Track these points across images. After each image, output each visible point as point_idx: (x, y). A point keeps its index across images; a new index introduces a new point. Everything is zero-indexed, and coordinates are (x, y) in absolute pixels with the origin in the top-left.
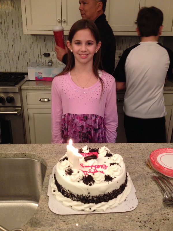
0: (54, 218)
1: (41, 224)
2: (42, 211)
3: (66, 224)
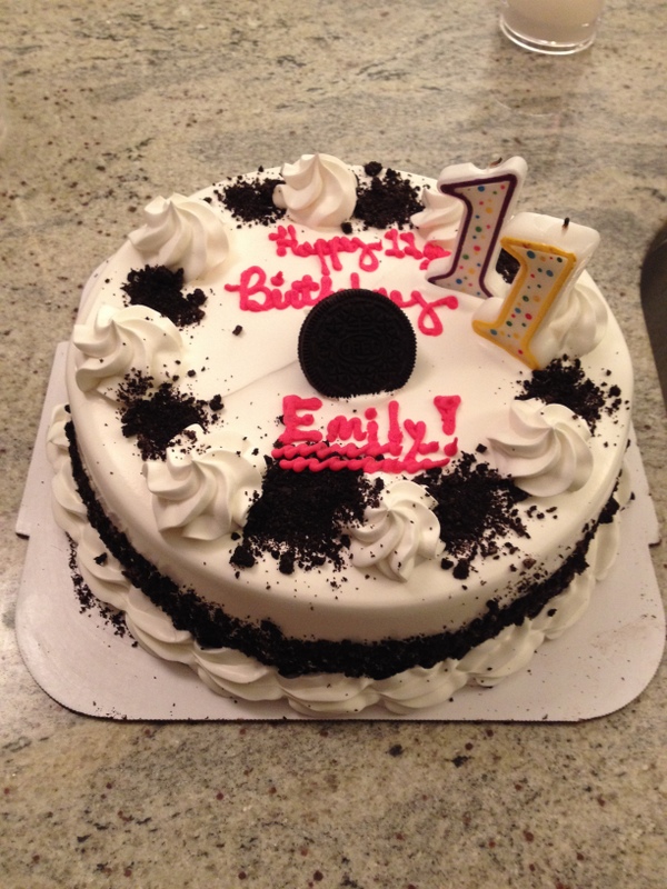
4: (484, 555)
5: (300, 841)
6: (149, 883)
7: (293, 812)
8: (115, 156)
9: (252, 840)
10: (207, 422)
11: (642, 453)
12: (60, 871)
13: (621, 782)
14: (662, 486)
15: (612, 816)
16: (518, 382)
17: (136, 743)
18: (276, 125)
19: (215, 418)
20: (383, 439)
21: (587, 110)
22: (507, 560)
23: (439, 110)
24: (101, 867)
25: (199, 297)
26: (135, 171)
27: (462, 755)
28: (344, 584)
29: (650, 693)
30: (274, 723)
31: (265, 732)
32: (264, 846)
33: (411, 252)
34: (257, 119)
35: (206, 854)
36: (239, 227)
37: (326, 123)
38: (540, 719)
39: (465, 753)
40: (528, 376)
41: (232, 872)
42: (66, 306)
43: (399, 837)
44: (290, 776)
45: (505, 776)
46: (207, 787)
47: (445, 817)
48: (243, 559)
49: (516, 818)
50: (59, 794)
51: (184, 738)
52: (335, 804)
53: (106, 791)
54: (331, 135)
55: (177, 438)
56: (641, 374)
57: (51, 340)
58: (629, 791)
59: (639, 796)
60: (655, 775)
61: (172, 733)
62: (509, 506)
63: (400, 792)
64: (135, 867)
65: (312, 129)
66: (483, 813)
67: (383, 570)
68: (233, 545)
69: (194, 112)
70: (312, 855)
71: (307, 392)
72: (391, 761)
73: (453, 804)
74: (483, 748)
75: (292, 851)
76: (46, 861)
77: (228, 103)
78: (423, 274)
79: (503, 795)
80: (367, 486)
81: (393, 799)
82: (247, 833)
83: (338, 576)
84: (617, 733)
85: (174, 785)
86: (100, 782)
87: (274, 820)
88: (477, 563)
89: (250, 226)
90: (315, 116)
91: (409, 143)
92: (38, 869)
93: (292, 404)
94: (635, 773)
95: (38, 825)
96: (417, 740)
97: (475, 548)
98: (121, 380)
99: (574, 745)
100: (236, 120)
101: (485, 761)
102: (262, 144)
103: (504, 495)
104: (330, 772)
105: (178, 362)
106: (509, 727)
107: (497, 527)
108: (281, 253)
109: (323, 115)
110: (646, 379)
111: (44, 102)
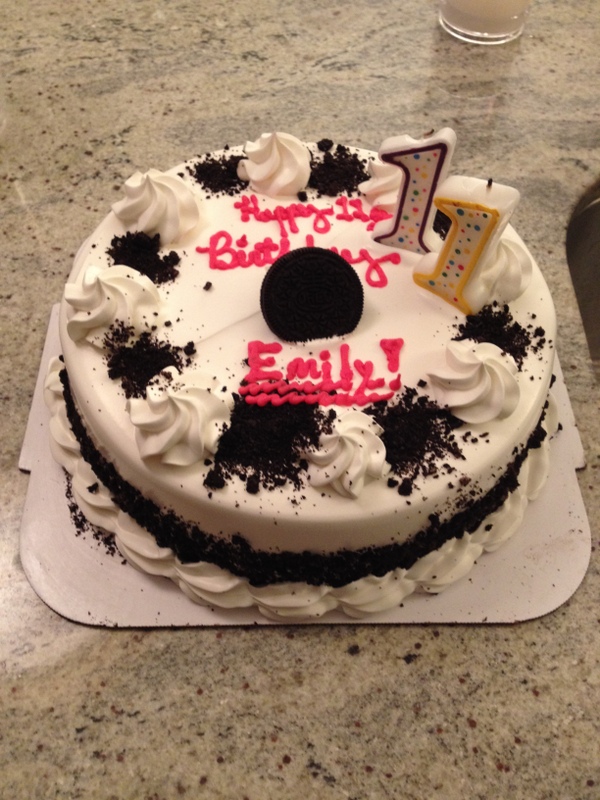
4: (425, 474)
5: (271, 730)
6: (139, 768)
7: (264, 704)
8: (101, 142)
9: (229, 729)
10: (182, 366)
11: (568, 390)
12: (61, 757)
13: (554, 675)
14: (587, 418)
15: (546, 705)
16: (454, 326)
17: (125, 647)
18: (242, 112)
19: (189, 362)
20: (336, 377)
21: (517, 92)
22: (445, 479)
23: (385, 96)
24: (97, 754)
25: (174, 259)
26: (118, 155)
27: (412, 653)
28: (303, 502)
29: (578, 598)
30: (246, 628)
31: (239, 635)
32: (239, 734)
33: (359, 216)
34: (225, 107)
35: (188, 742)
36: (208, 197)
37: (286, 109)
38: (481, 621)
39: (415, 652)
40: (462, 320)
41: (212, 757)
42: (60, 273)
43: (358, 725)
44: (261, 673)
45: (451, 671)
46: (189, 684)
47: (397, 707)
48: (215, 482)
49: (461, 707)
50: (59, 691)
51: (168, 642)
52: (301, 697)
53: (100, 689)
54: (290, 119)
55: (155, 378)
56: (568, 321)
57: (47, 302)
58: (561, 683)
59: (569, 687)
60: (583, 669)
61: (157, 638)
62: (447, 433)
63: (358, 687)
64: (126, 753)
65: (275, 115)
66: (431, 703)
67: (336, 488)
68: (206, 470)
69: (170, 102)
70: (281, 741)
71: (269, 338)
72: (349, 659)
73: (404, 696)
74: (430, 647)
75: (264, 738)
76: (49, 749)
77: (199, 94)
78: (370, 235)
79: (448, 688)
80: (321, 416)
81: (351, 692)
82: (224, 723)
83: (298, 495)
84: (549, 633)
85: (160, 682)
86: (95, 680)
87: (248, 712)
88: (419, 481)
89: (218, 196)
90: (276, 103)
91: (359, 125)
92: (41, 756)
93: (256, 348)
94: (566, 666)
95: (42, 718)
96: (372, 641)
97: (417, 469)
98: (106, 330)
99: (511, 643)
100: (207, 109)
101: (432, 658)
102: (230, 129)
103: (442, 423)
104: (297, 670)
105: (156, 314)
106: (454, 629)
107: (436, 451)
108: (245, 219)
109: (283, 102)
110: (572, 325)
111: (37, 97)
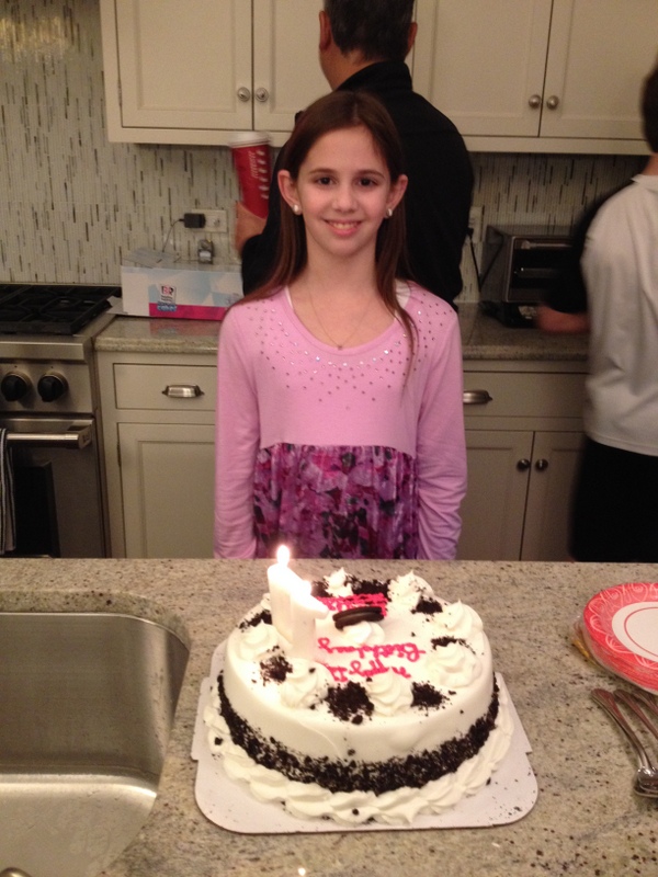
0: (219, 843)
1: (165, 866)
2: (170, 815)
3: (263, 870)
